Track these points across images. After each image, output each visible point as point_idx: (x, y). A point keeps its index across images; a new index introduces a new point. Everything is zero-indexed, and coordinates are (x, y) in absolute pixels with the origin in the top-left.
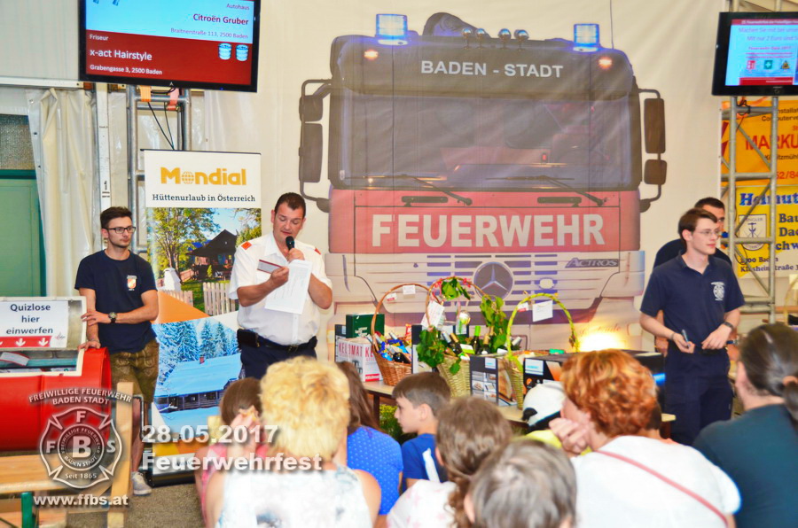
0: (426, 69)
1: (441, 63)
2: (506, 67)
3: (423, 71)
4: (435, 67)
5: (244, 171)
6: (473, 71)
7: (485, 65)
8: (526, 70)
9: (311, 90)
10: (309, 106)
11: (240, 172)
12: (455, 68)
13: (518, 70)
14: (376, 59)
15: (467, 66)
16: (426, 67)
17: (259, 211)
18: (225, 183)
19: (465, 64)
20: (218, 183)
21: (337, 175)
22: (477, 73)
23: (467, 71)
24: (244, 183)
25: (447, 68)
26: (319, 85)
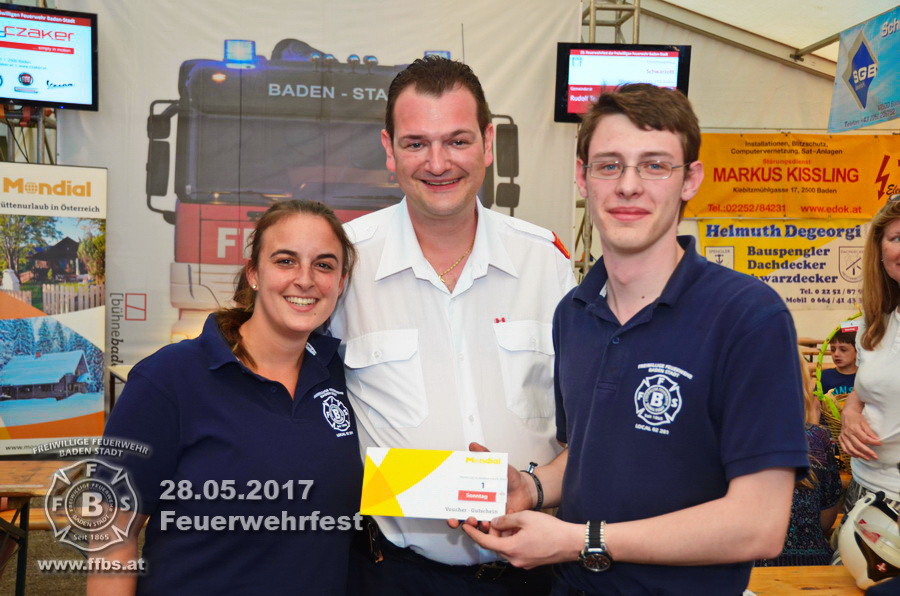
0: (274, 92)
1: (288, 87)
2: (355, 91)
3: (271, 94)
4: (282, 89)
5: (89, 184)
6: (322, 94)
7: (333, 89)
8: (375, 94)
9: (159, 110)
10: (157, 125)
11: (85, 185)
12: (302, 91)
13: (366, 94)
14: (224, 82)
15: (315, 89)
16: (274, 89)
17: (104, 221)
18: (69, 194)
19: (312, 87)
20: (63, 193)
21: (184, 189)
22: (324, 96)
23: (315, 94)
24: (89, 194)
25: (295, 90)
26: (168, 105)
